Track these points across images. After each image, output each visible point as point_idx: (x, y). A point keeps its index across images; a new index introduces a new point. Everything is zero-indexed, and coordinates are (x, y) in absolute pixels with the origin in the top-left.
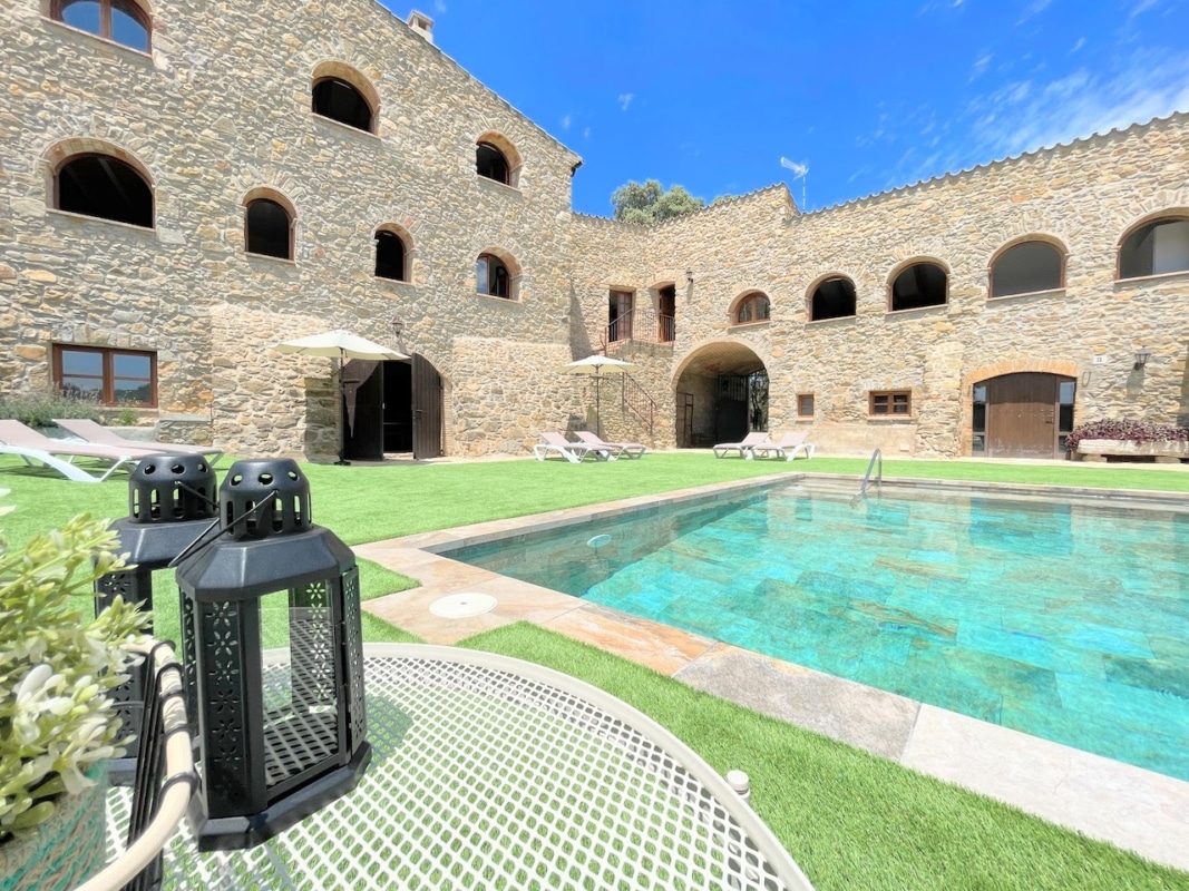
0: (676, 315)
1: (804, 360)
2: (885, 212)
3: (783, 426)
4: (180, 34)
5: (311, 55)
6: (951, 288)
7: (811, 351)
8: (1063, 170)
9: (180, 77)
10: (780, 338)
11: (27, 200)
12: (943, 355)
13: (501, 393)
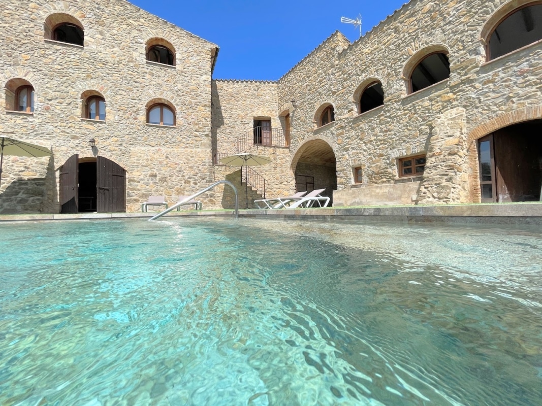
0: (290, 129)
1: (354, 143)
5: (44, 11)
7: (358, 136)
10: (340, 131)
12: (445, 120)
13: (156, 176)
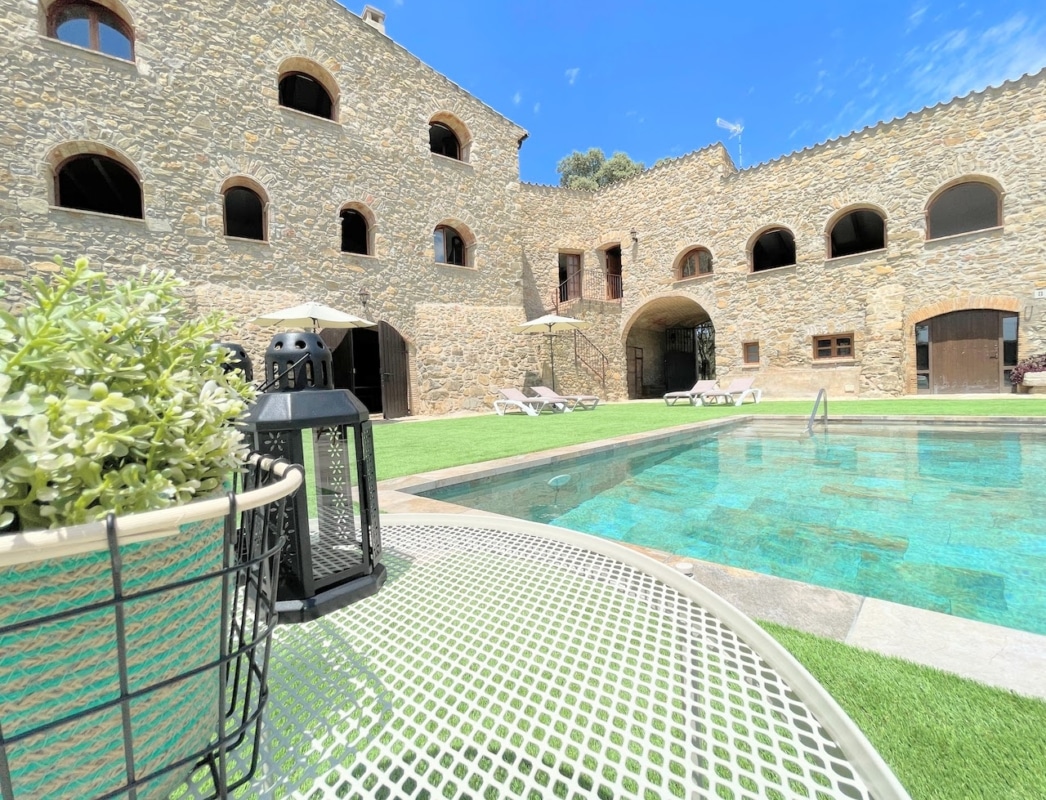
0: (623, 273)
1: (747, 310)
2: (820, 163)
3: (730, 374)
4: (159, 41)
5: (276, 53)
6: (889, 233)
7: (754, 300)
8: (995, 111)
9: (161, 81)
10: (723, 290)
11: (33, 199)
12: (883, 298)
13: (461, 354)
